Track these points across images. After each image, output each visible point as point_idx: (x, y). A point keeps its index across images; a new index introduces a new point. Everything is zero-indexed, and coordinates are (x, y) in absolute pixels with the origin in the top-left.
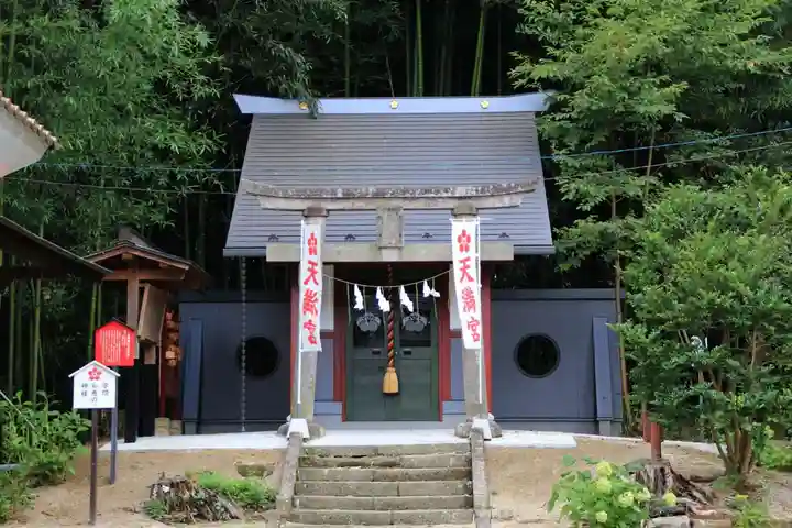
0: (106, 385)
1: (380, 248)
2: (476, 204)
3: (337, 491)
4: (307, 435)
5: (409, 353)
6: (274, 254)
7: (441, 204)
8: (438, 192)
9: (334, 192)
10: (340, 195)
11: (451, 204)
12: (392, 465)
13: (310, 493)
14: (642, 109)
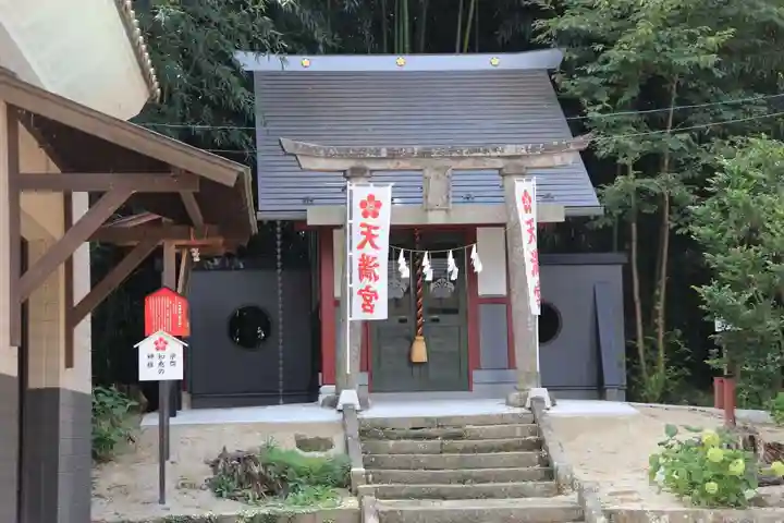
0: (173, 356)
1: (426, 210)
2: (525, 163)
3: (407, 465)
4: (358, 407)
5: (437, 320)
6: (315, 217)
7: (489, 163)
8: (486, 151)
9: (378, 151)
10: (384, 155)
11: (500, 164)
12: (458, 437)
13: (380, 467)
14: (683, 62)
